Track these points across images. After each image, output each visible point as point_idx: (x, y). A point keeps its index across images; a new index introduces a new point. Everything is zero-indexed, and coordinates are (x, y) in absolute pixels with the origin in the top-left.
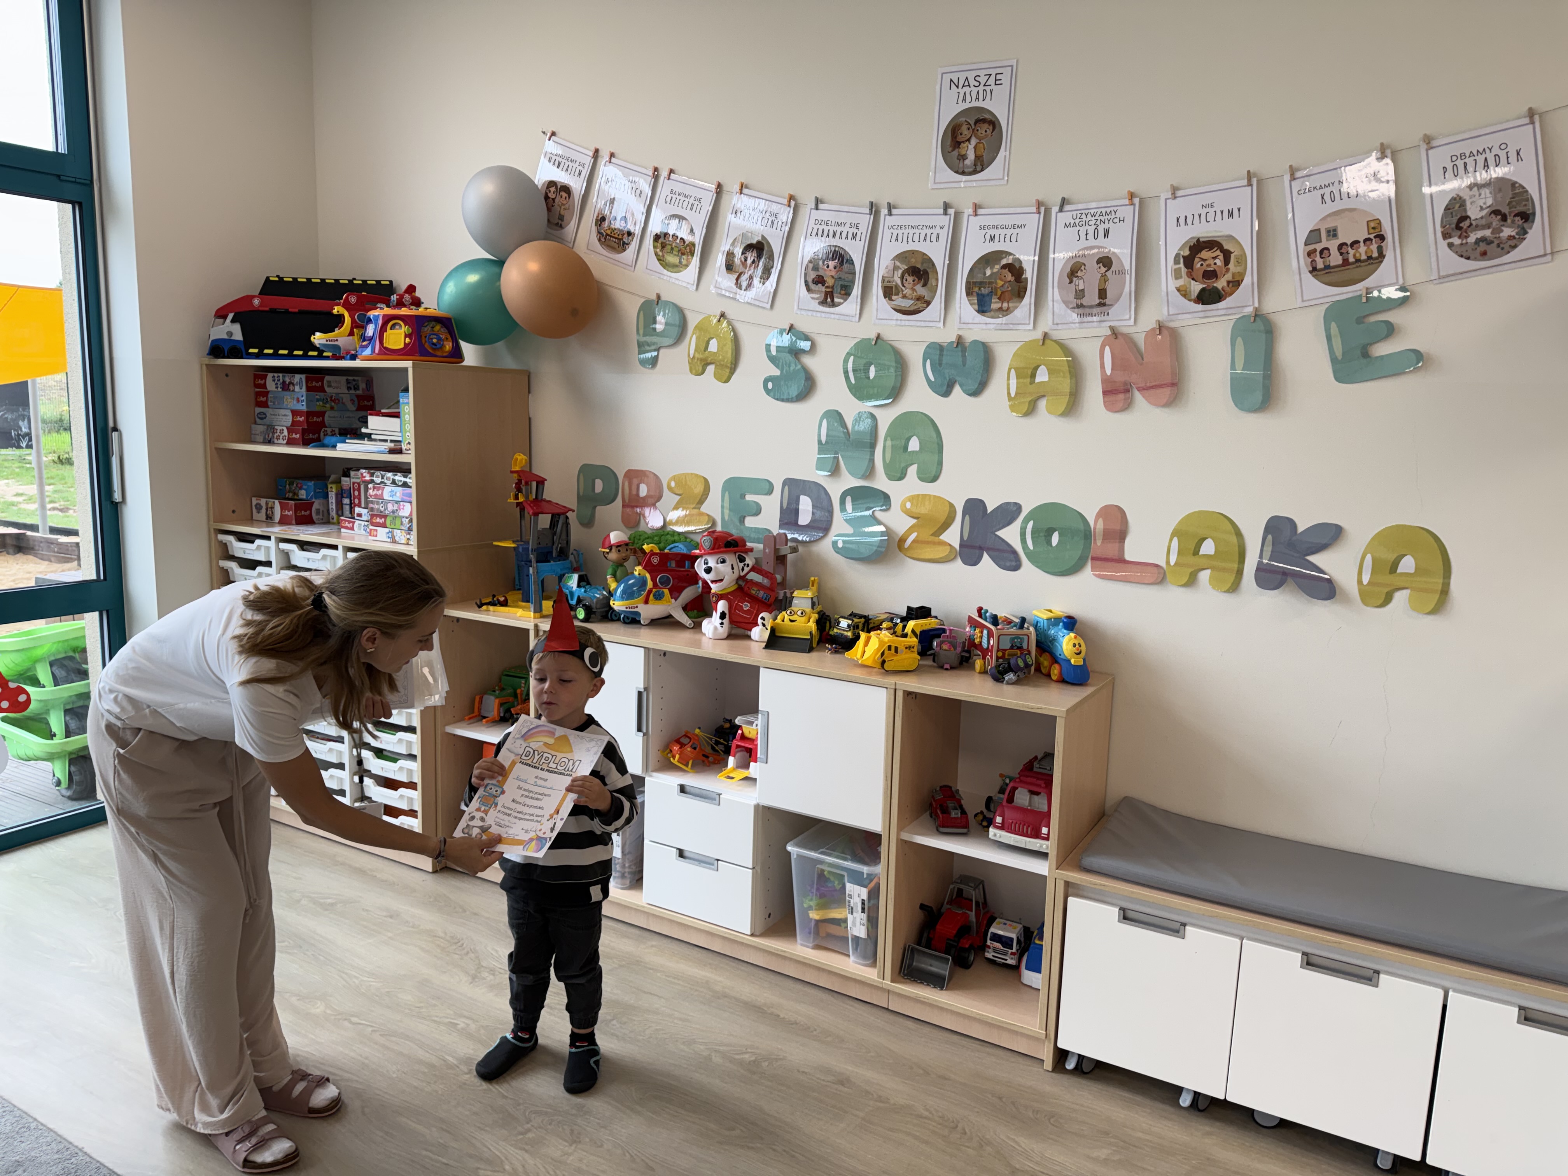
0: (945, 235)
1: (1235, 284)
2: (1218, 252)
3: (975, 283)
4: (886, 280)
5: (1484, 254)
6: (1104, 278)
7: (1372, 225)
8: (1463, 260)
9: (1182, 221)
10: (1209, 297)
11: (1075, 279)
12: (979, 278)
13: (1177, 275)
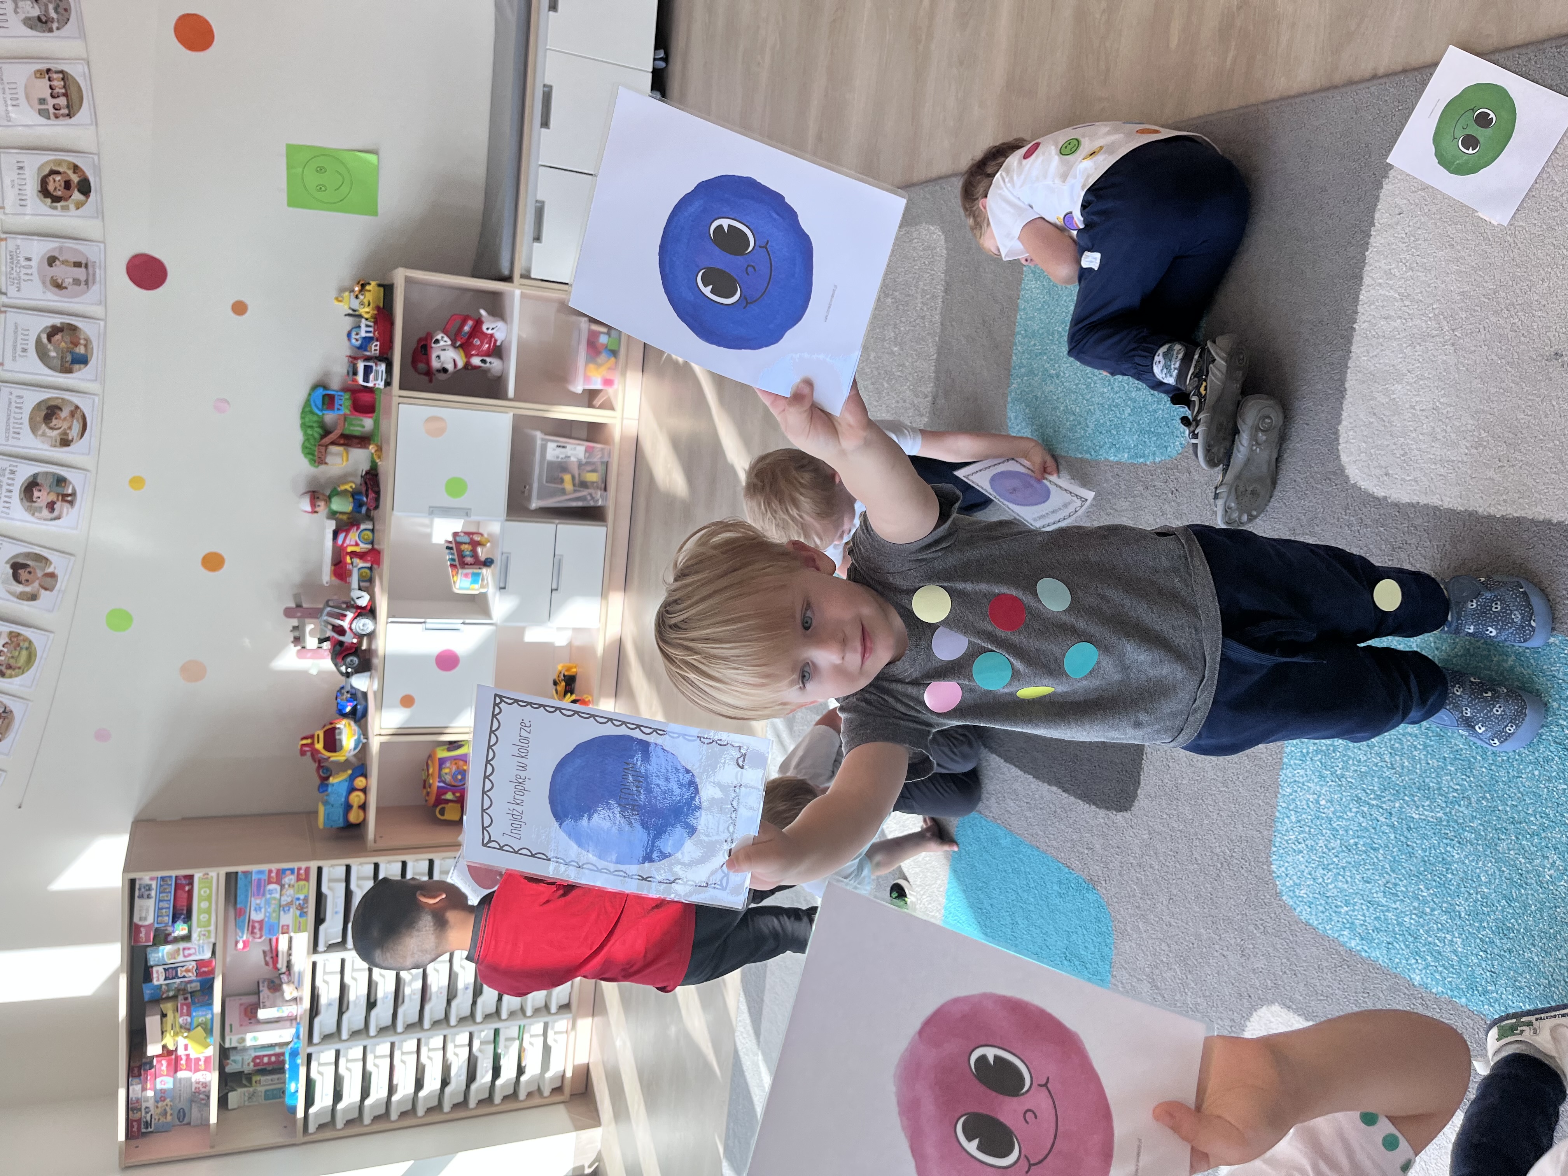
0: (18, 391)
1: (76, 168)
2: (51, 178)
3: (62, 366)
4: (54, 443)
5: (66, 10)
6: (65, 262)
7: (38, 75)
8: (69, 23)
9: (23, 203)
10: (85, 188)
11: (64, 285)
12: (57, 363)
13: (66, 208)
